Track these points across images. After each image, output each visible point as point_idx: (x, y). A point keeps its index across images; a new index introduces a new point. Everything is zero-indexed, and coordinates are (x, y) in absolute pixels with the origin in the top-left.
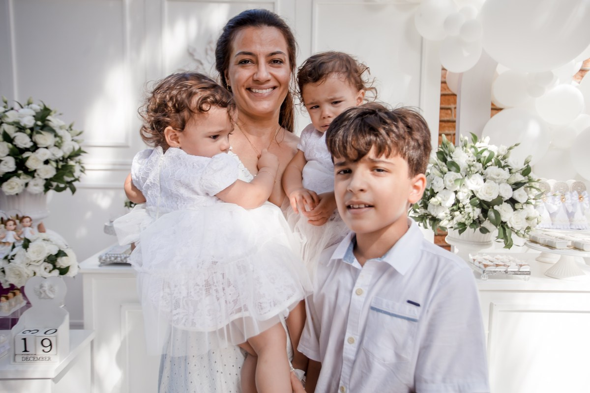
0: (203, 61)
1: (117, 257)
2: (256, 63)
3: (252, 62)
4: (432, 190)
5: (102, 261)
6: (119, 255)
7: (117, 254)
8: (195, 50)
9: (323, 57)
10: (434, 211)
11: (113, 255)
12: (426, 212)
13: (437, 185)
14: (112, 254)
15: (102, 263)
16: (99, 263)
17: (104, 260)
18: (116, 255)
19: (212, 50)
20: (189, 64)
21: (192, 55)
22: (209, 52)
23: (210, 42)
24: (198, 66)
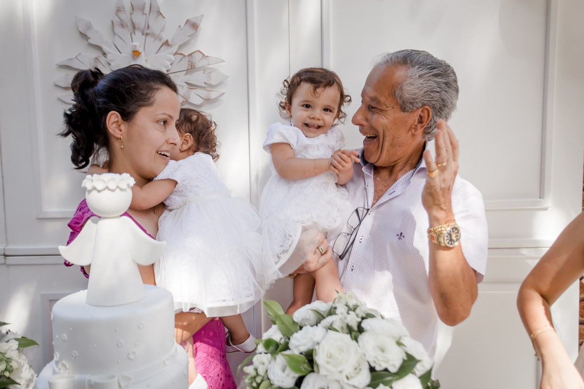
0: (106, 48)
8: (89, 26)
19: (122, 25)
20: (80, 54)
21: (84, 36)
22: (118, 29)
23: (119, 10)
24: (97, 60)
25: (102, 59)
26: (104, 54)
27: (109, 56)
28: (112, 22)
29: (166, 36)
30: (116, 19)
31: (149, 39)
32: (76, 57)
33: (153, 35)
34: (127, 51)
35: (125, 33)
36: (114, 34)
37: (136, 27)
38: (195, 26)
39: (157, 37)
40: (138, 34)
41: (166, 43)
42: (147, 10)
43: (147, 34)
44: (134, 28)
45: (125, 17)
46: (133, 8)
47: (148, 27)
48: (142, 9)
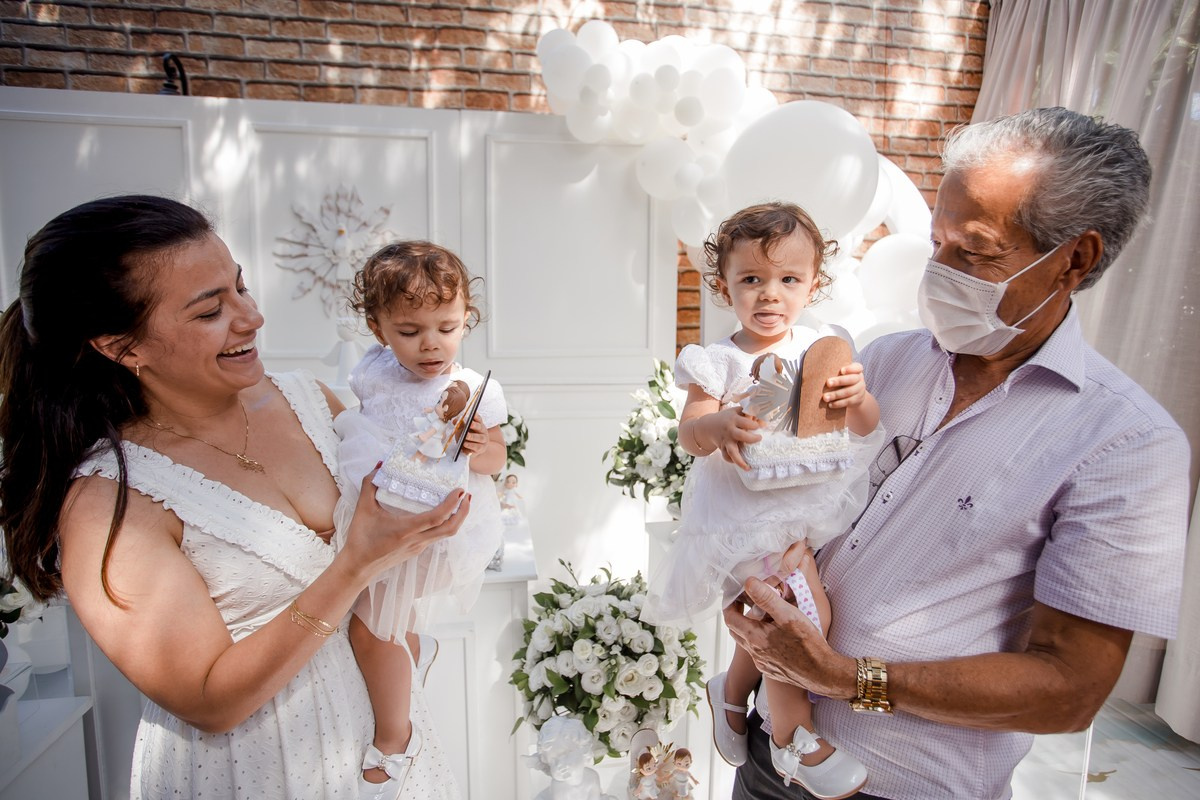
8: (302, 208)
19: (330, 209)
21: (298, 216)
22: (326, 212)
23: (327, 197)
24: (308, 234)
25: (313, 234)
26: (314, 230)
27: (319, 233)
28: (322, 207)
29: (363, 219)
30: (324, 204)
31: (351, 221)
32: (291, 232)
33: (354, 217)
34: (333, 229)
35: (332, 215)
36: (323, 215)
37: (341, 210)
38: (387, 212)
39: (358, 219)
40: (342, 216)
41: (365, 224)
42: (349, 196)
43: (350, 217)
44: (339, 211)
45: (332, 202)
46: (338, 196)
47: (350, 211)
48: (345, 197)
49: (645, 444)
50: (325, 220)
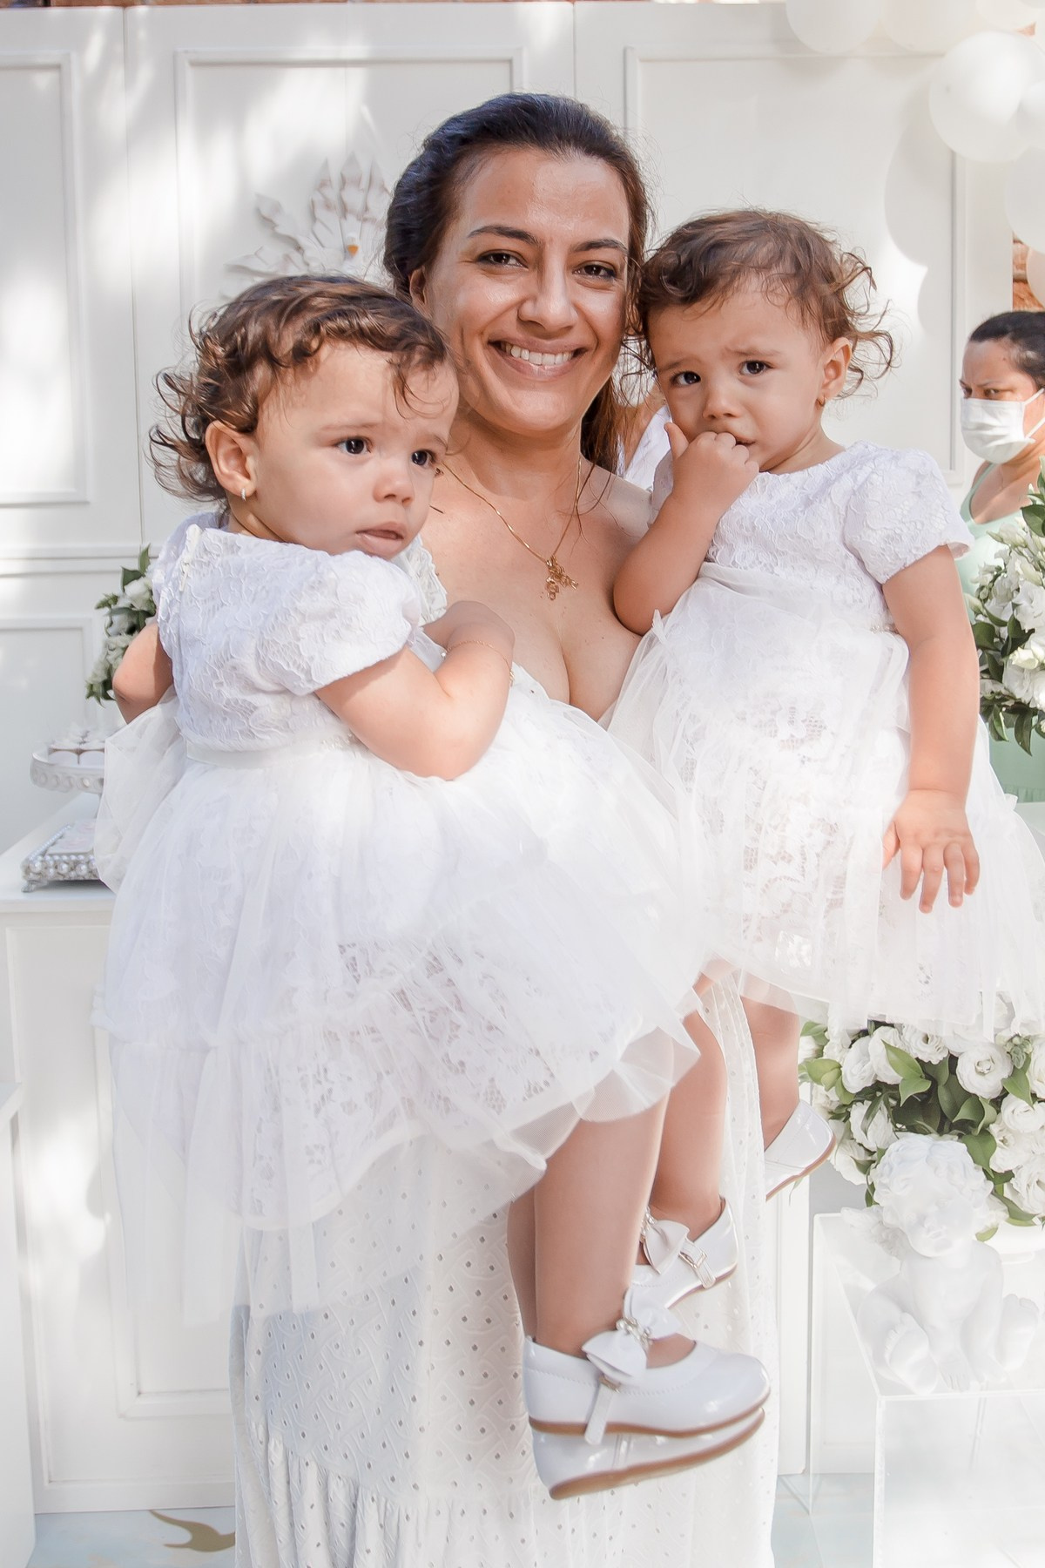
0: (303, 241)
1: (77, 863)
2: (533, 262)
3: (522, 260)
4: (1016, 624)
5: (32, 876)
6: (82, 857)
7: (77, 854)
8: (277, 208)
9: (727, 225)
10: (1022, 686)
11: (65, 858)
12: (998, 688)
13: (1030, 610)
14: (60, 855)
15: (31, 882)
16: (25, 883)
17: (39, 874)
18: (73, 858)
19: (328, 206)
20: (261, 248)
21: (269, 223)
22: (320, 213)
23: (323, 184)
24: (287, 258)
25: (296, 256)
26: (299, 248)
27: (308, 253)
28: (313, 202)
30: (318, 198)
31: (369, 227)
32: (256, 254)
33: (374, 221)
34: (335, 243)
35: (330, 218)
36: (314, 218)
37: (349, 208)
39: (379, 224)
40: (351, 219)
42: (365, 182)
43: (365, 220)
44: (344, 210)
45: (332, 194)
46: (343, 182)
47: (366, 209)
48: (357, 182)
49: (1026, 627)
50: (318, 228)
